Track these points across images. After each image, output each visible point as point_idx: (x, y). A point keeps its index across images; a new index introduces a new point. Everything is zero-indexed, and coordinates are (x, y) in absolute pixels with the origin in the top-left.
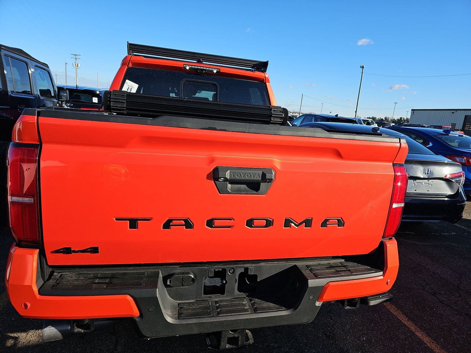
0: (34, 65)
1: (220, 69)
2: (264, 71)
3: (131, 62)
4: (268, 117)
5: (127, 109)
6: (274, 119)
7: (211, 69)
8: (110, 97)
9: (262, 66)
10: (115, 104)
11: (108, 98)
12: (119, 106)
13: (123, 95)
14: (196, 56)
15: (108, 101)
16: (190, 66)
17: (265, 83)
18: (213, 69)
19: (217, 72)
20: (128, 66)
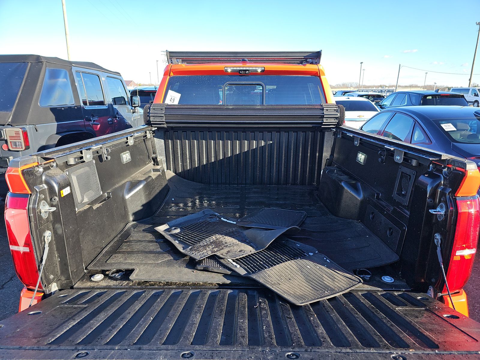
0: (106, 76)
1: (264, 68)
2: (317, 63)
3: (172, 72)
4: (320, 118)
5: (167, 123)
6: (327, 120)
7: (254, 68)
8: (149, 113)
9: (316, 57)
10: (154, 119)
11: (148, 113)
12: (158, 120)
13: (162, 109)
14: (238, 56)
15: (148, 116)
16: (232, 68)
17: (320, 77)
18: (257, 68)
19: (261, 71)
20: (169, 76)
